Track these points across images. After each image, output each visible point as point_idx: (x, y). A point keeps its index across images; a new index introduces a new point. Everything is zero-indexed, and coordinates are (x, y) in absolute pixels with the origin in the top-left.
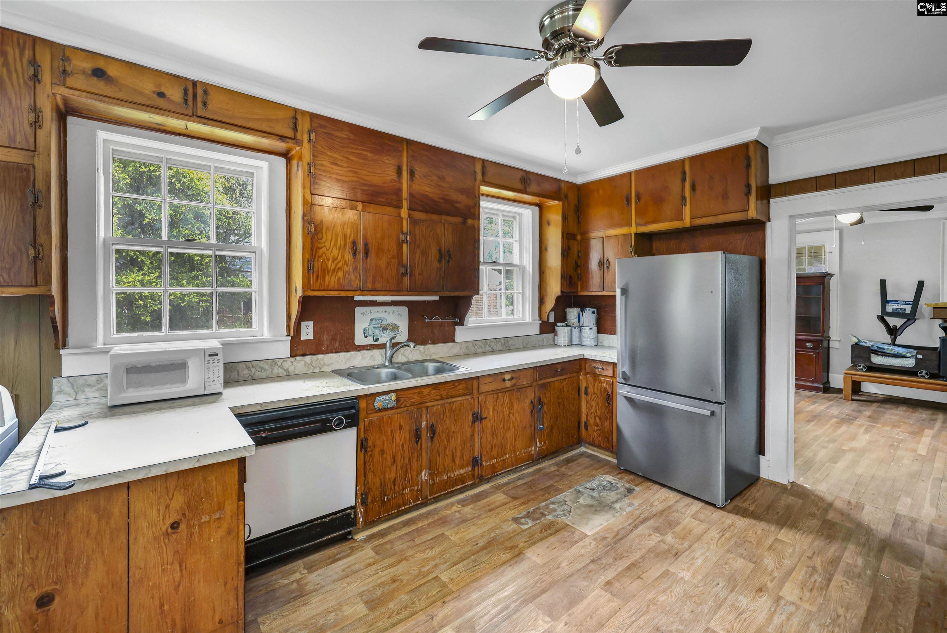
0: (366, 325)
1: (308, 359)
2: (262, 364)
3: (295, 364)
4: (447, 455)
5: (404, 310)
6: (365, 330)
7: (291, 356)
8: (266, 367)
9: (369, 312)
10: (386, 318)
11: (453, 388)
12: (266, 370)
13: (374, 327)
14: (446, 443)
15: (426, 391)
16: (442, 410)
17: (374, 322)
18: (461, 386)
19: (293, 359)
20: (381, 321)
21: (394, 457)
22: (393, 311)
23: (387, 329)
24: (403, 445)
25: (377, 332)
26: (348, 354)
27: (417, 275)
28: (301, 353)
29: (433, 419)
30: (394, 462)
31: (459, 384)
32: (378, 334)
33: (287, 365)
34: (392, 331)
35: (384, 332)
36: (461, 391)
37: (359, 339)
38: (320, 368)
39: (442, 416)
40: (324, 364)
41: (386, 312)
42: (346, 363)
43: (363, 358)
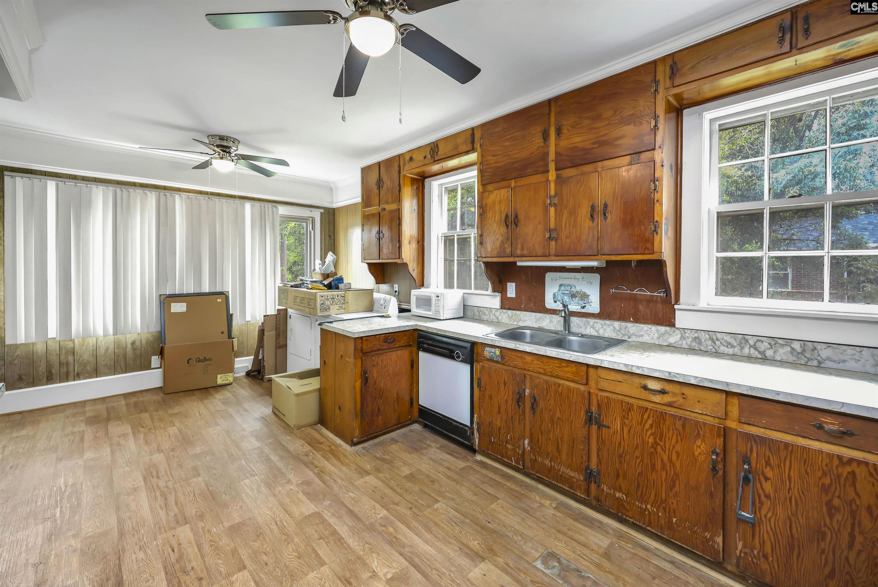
0: (556, 290)
1: (510, 312)
2: (485, 310)
3: (502, 314)
4: (550, 439)
5: (597, 277)
6: (554, 294)
7: (501, 308)
8: (487, 313)
9: (558, 278)
10: (575, 285)
11: (559, 367)
12: (487, 315)
13: (563, 293)
14: (550, 425)
15: (529, 359)
16: (545, 386)
17: (562, 288)
18: (569, 369)
19: (501, 311)
20: (570, 288)
21: (499, 407)
22: (583, 278)
23: (576, 297)
24: (506, 401)
25: (566, 298)
26: (539, 315)
27: (563, 238)
28: (508, 307)
29: (535, 391)
30: (499, 412)
31: (567, 366)
32: (567, 300)
33: (498, 314)
34: (581, 300)
35: (574, 299)
36: (570, 375)
37: (549, 303)
38: (518, 322)
39: (545, 393)
40: (520, 320)
41: (575, 278)
42: (536, 322)
43: (551, 321)
